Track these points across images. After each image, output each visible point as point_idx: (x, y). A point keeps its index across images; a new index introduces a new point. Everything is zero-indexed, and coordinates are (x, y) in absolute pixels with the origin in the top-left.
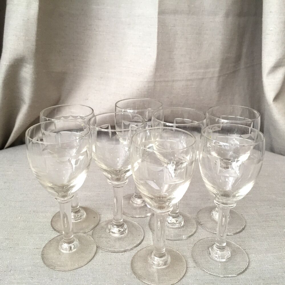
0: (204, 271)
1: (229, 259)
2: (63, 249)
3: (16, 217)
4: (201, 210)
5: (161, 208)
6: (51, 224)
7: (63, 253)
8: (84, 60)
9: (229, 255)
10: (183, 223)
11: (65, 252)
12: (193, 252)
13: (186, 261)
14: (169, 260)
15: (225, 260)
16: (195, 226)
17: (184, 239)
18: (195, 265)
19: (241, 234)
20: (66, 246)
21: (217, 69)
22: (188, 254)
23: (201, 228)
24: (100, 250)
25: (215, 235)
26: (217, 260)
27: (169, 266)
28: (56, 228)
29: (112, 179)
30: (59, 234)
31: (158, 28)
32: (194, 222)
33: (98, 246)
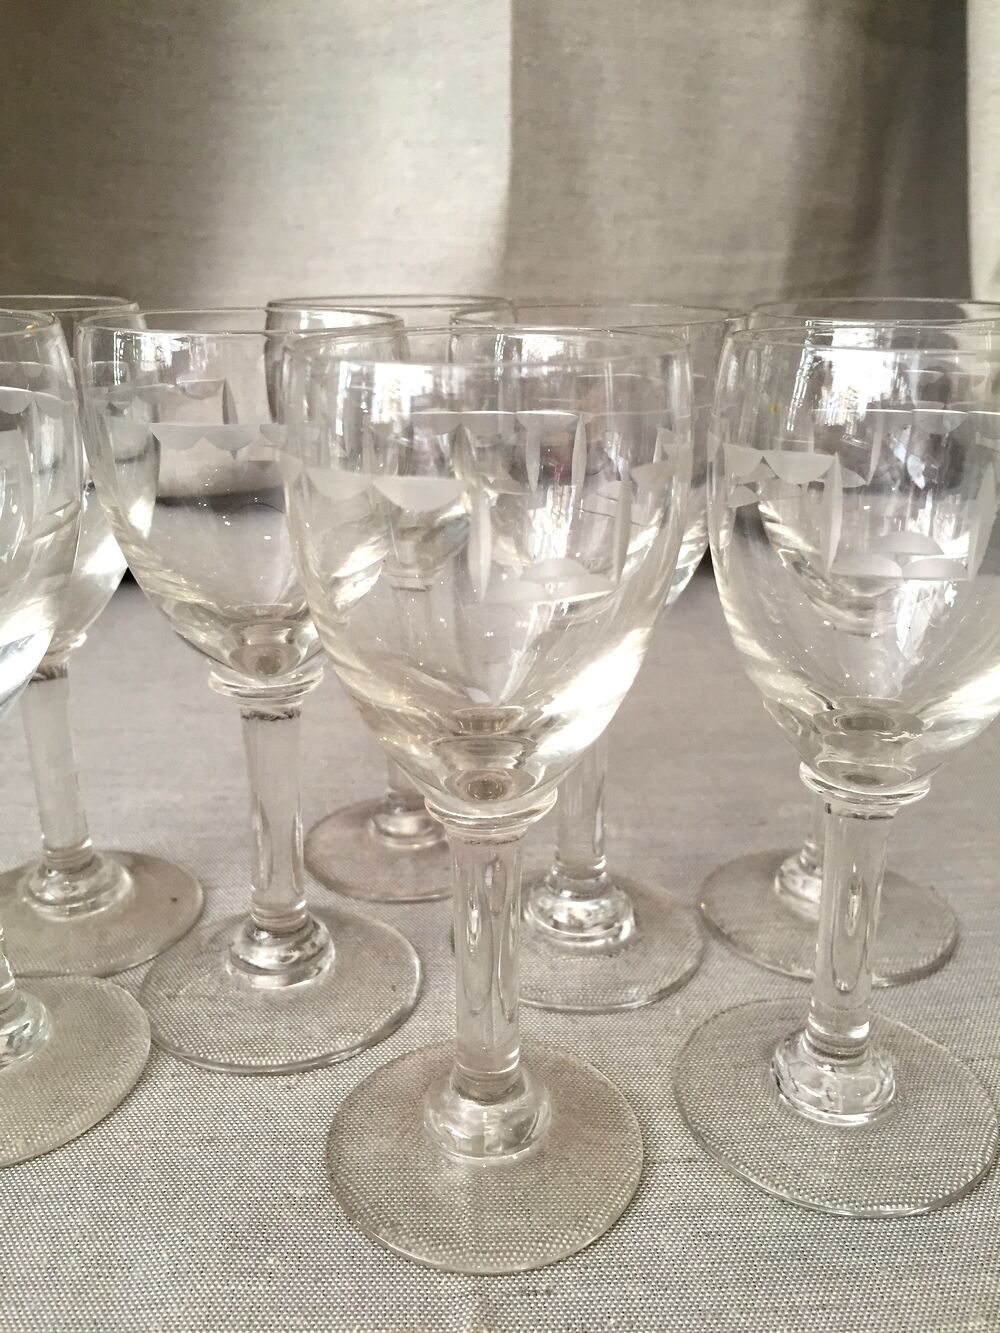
0: (746, 1181)
1: (890, 1115)
4: (721, 869)
5: (486, 790)
9: (884, 1092)
10: (627, 928)
12: (680, 1074)
13: (645, 1127)
14: (544, 1116)
15: (866, 1120)
16: (696, 944)
17: (635, 1005)
18: (694, 1150)
19: (937, 980)
22: (656, 1088)
23: (726, 954)
24: (173, 1062)
25: (799, 989)
26: (821, 1118)
27: (541, 1154)
31: (517, 47)
32: (689, 922)
33: (160, 1039)
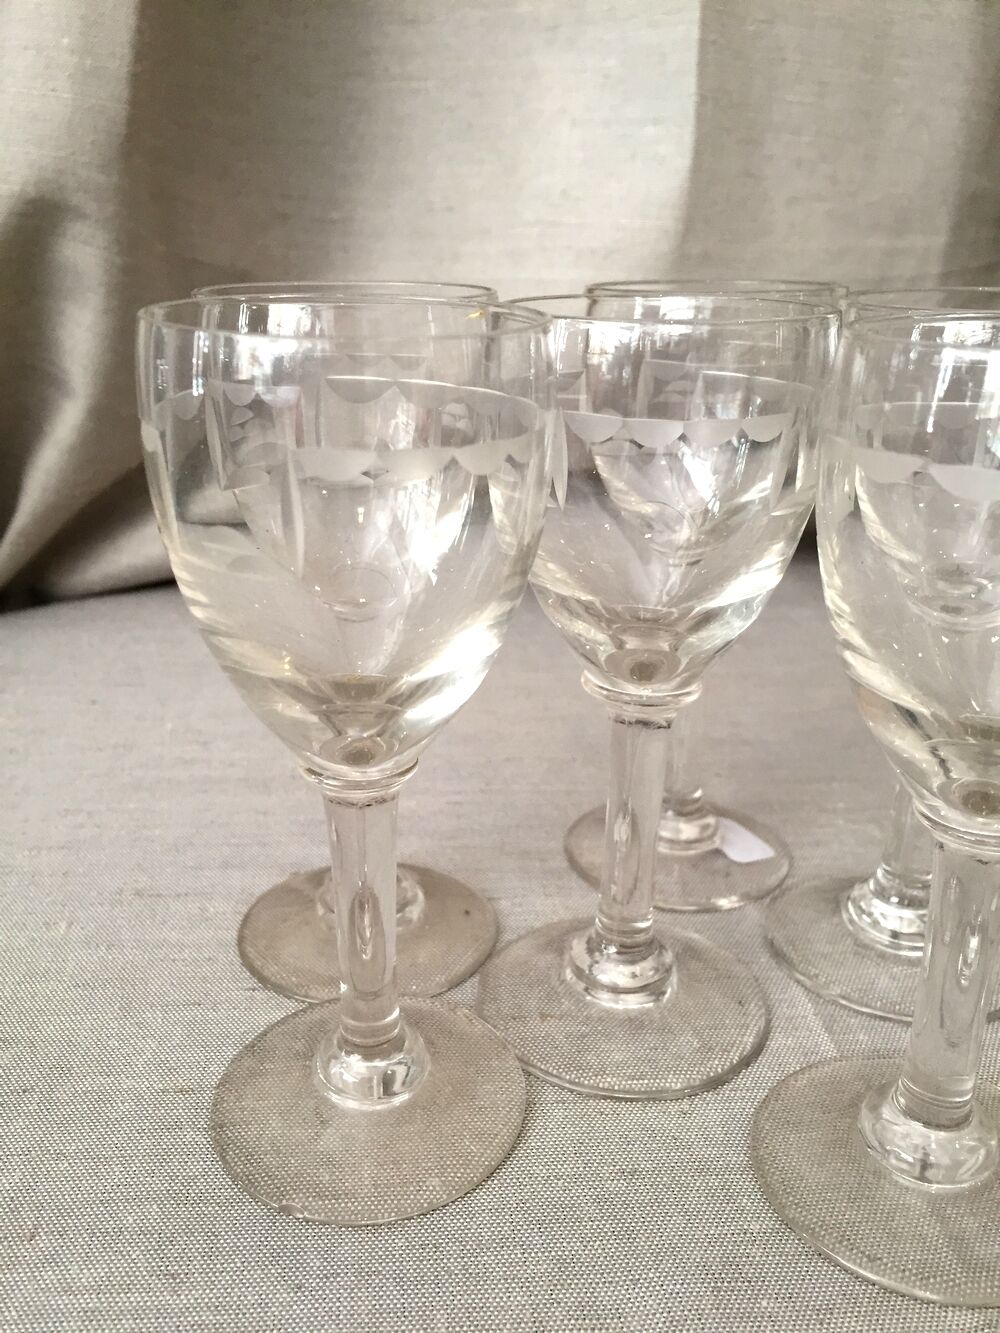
2: (339, 1091)
3: (46, 924)
6: (243, 955)
7: (344, 1114)
8: (335, 215)
11: (351, 1104)
20: (353, 1068)
21: (940, 240)
28: (271, 970)
29: (611, 668)
30: (292, 1006)
